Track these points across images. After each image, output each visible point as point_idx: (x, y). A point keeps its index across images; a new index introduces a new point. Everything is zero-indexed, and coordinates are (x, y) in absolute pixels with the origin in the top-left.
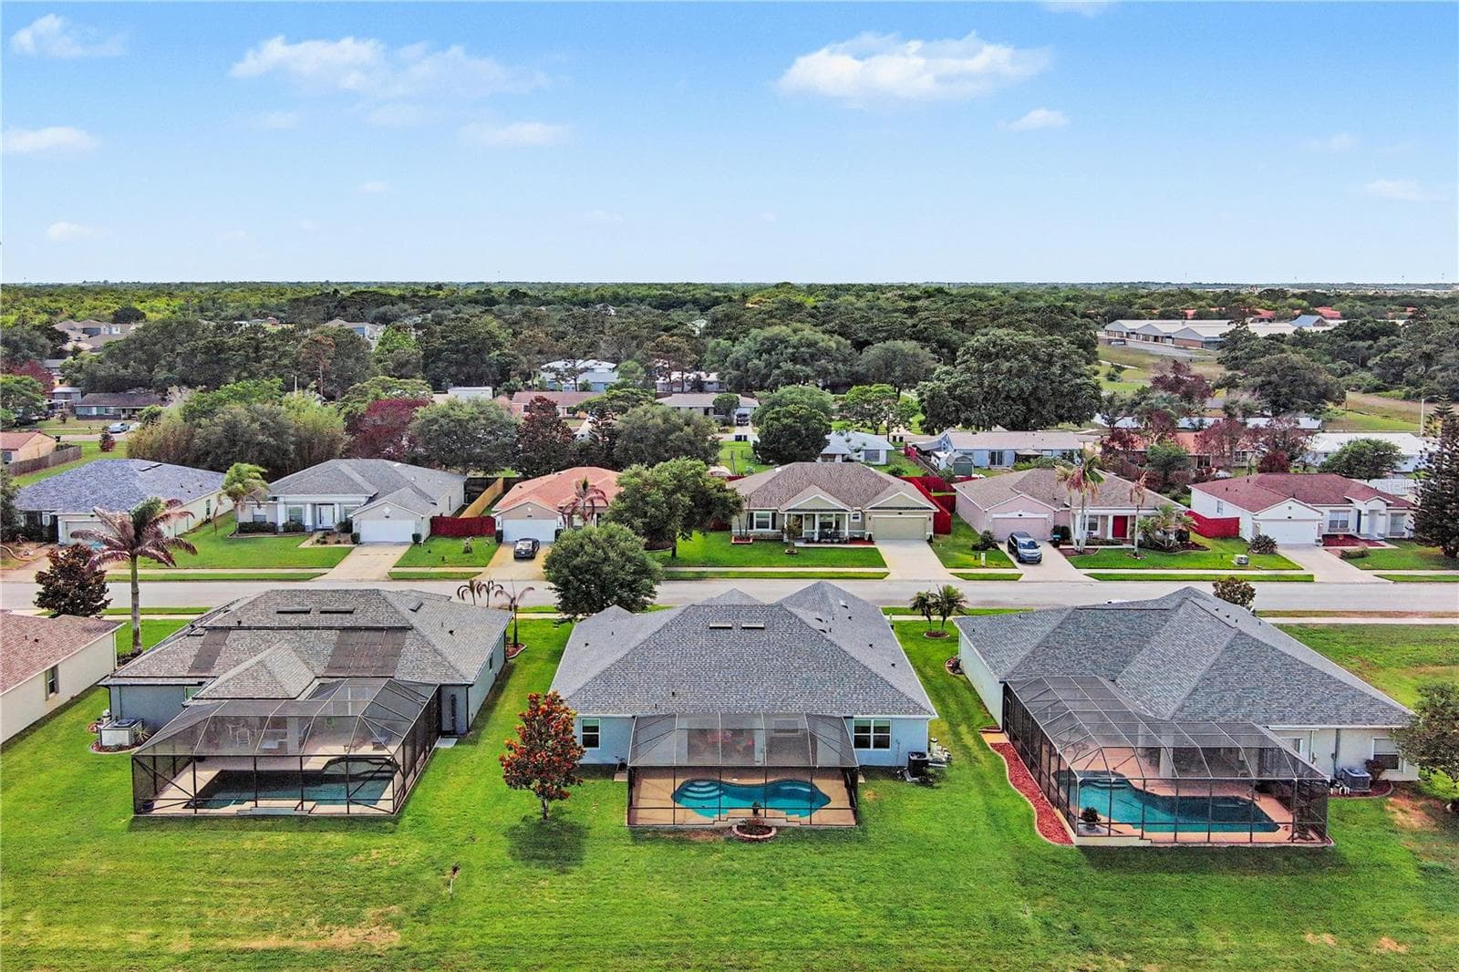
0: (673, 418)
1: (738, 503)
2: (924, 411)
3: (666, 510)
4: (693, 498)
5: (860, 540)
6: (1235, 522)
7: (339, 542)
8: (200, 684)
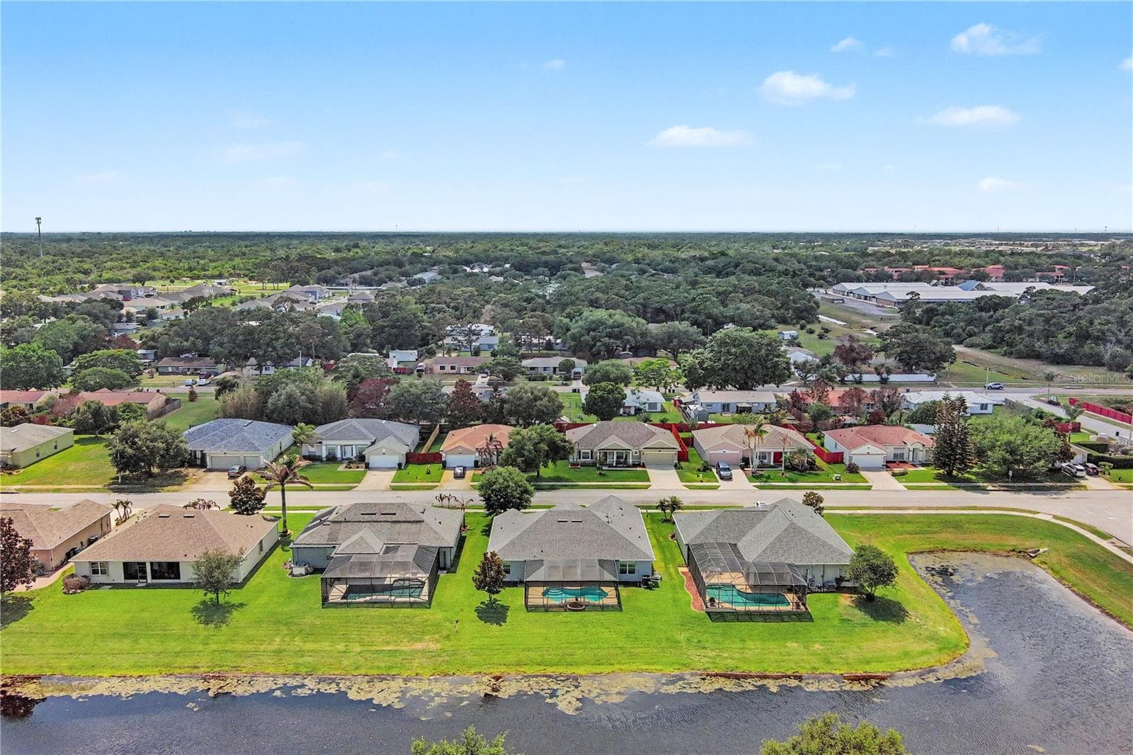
0: (536, 392)
1: (572, 448)
2: (686, 376)
3: (534, 453)
4: (548, 446)
5: (639, 465)
6: (841, 454)
7: (358, 467)
8: (334, 547)
